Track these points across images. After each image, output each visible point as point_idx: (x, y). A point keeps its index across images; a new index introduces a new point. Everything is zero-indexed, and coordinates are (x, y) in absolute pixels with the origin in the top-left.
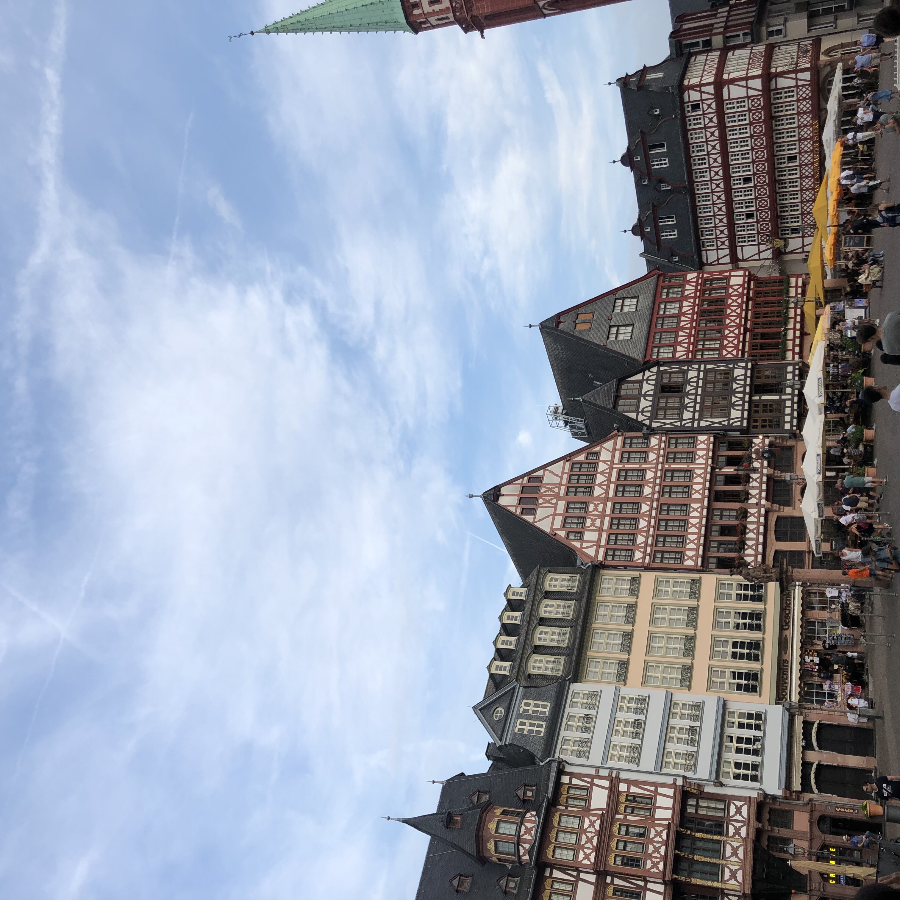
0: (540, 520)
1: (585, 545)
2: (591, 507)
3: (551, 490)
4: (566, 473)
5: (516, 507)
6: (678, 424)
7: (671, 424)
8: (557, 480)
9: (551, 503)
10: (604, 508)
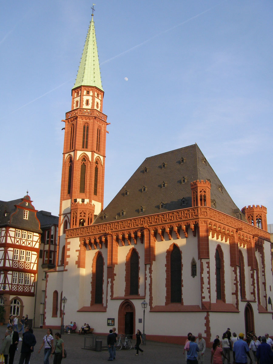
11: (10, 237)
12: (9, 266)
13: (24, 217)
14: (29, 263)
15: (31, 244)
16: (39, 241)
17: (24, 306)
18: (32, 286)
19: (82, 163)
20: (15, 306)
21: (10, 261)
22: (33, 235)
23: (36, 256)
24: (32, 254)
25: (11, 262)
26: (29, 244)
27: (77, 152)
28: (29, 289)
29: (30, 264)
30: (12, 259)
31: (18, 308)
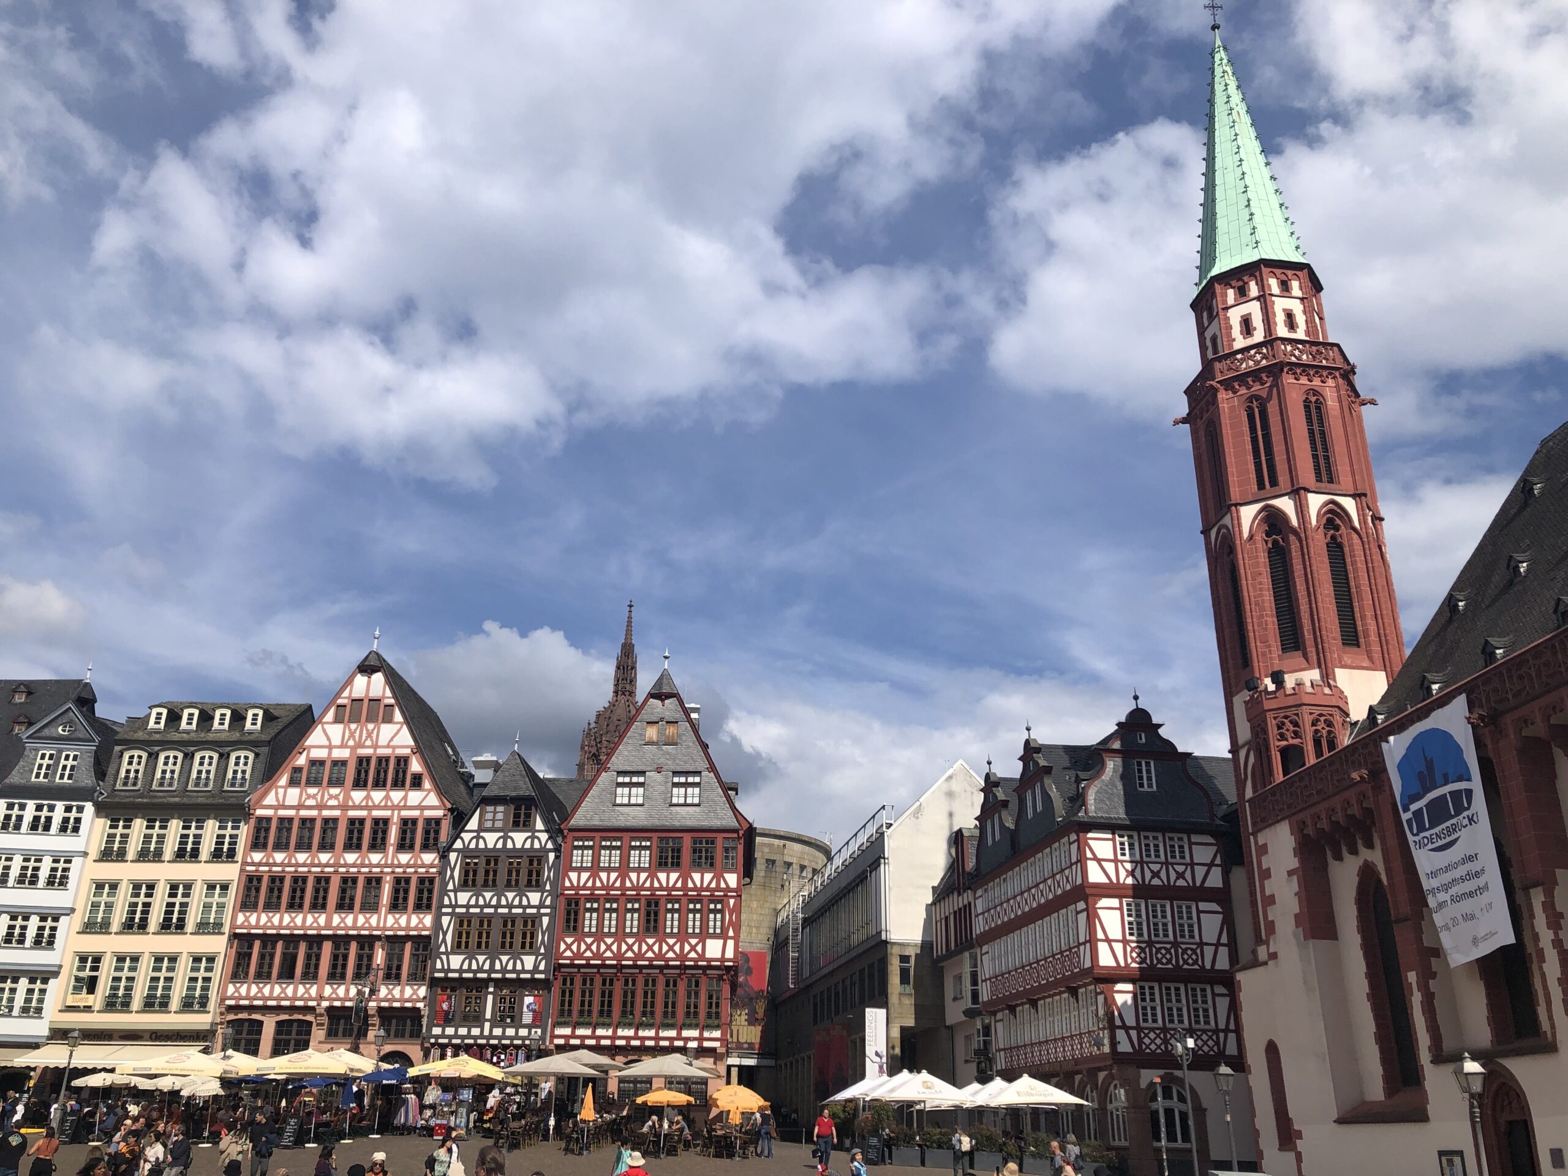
0: (324, 731)
1: (281, 791)
2: (334, 791)
3: (369, 735)
4: (393, 751)
5: (348, 698)
6: (450, 886)
7: (452, 877)
8: (383, 741)
9: (349, 739)
10: (332, 808)
11: (1099, 861)
12: (1114, 964)
13: (1142, 785)
14: (1194, 947)
15: (1188, 875)
16: (1218, 861)
17: (1206, 1110)
18: (1226, 1031)
19: (1270, 545)
20: (1169, 1112)
21: (1113, 944)
22: (1191, 844)
23: (1221, 916)
24: (1199, 912)
25: (1118, 948)
26: (1180, 876)
27: (1238, 512)
28: (1217, 1043)
29: (1198, 951)
30: (1120, 938)
31: (1184, 1116)
